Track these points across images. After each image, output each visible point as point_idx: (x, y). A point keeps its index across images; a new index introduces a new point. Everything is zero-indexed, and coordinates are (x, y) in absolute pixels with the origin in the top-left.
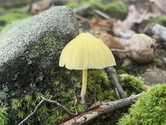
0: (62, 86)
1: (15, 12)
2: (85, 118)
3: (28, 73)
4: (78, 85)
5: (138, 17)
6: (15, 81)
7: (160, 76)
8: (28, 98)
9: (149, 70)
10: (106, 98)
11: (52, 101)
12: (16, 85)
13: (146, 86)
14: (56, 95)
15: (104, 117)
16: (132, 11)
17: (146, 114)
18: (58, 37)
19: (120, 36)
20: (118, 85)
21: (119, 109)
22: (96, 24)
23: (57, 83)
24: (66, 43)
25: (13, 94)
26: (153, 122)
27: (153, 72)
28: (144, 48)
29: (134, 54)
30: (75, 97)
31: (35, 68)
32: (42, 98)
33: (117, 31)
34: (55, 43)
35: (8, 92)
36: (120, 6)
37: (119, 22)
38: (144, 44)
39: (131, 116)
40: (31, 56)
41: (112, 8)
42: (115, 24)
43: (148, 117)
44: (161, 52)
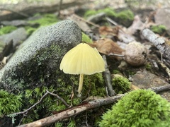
0: (63, 83)
1: (48, 17)
2: (75, 111)
3: (38, 71)
4: (76, 83)
5: (141, 25)
6: (30, 77)
7: (147, 78)
8: (37, 90)
9: (139, 72)
10: (98, 94)
11: (54, 94)
12: (30, 79)
13: (133, 86)
14: (58, 89)
15: (92, 111)
16: (136, 20)
17: (122, 114)
18: (62, 46)
19: (122, 41)
20: (109, 84)
21: (105, 105)
22: (105, 30)
23: (59, 80)
24: (68, 50)
25: (28, 86)
26: (126, 122)
27: (141, 74)
28: (137, 55)
29: (128, 58)
30: (72, 92)
31: (44, 67)
32: (47, 91)
33: (121, 36)
34: (59, 50)
35: (24, 84)
36: (129, 14)
37: (125, 29)
38: (136, 51)
39: (112, 113)
40: (41, 59)
41: (122, 16)
42: (120, 30)
43: (123, 117)
44: (153, 57)
